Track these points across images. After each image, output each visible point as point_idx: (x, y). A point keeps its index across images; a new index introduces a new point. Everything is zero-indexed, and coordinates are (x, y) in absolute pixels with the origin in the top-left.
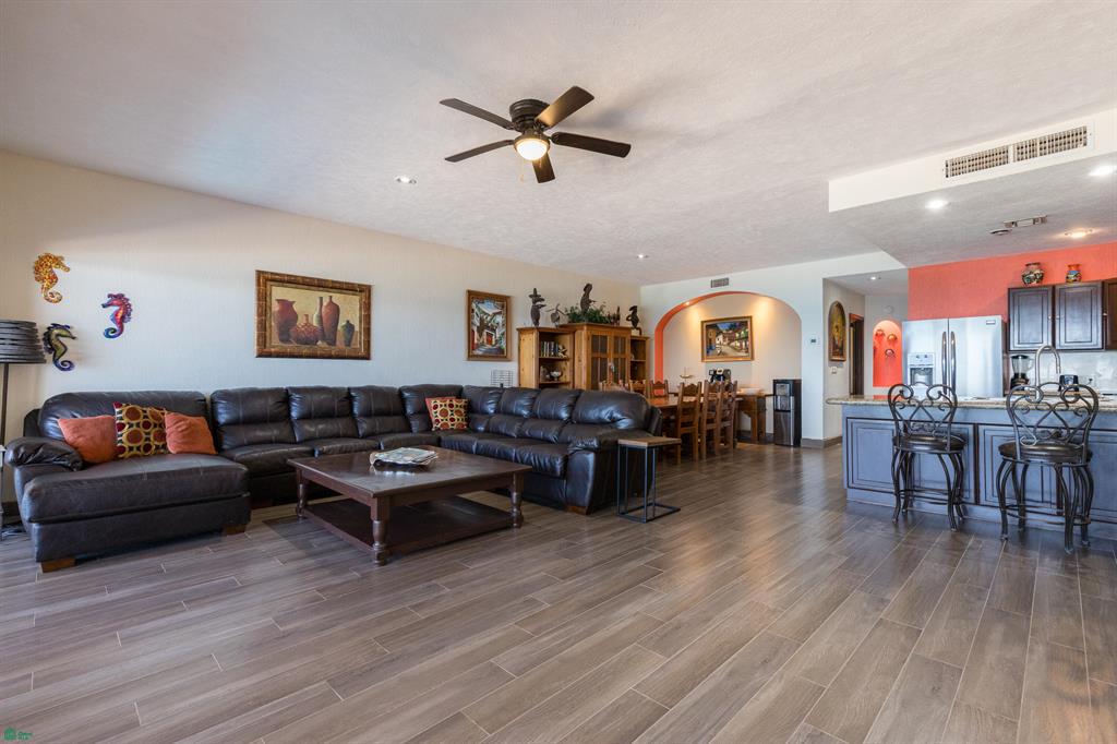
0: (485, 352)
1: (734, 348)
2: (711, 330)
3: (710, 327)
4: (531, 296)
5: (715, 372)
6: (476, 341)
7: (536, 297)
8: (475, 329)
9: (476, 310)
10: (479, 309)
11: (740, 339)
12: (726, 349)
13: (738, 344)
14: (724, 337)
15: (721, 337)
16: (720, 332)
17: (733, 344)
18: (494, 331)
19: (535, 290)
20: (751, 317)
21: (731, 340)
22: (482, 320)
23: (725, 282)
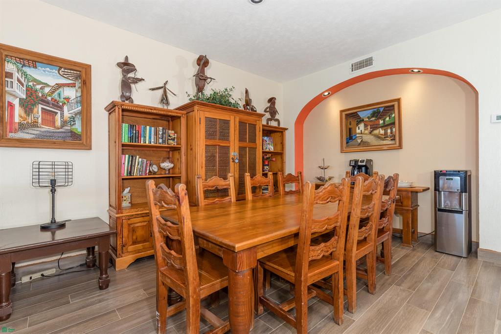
0: (38, 136)
1: (378, 137)
2: (350, 120)
3: (351, 117)
4: (119, 65)
5: (356, 161)
6: (17, 119)
7: (126, 66)
8: (16, 102)
9: (16, 75)
10: (25, 75)
11: (384, 126)
12: (368, 138)
13: (382, 132)
14: (366, 126)
15: (362, 126)
16: (360, 121)
17: (376, 132)
18: (61, 108)
19: (127, 58)
20: (398, 100)
21: (374, 127)
22: (30, 92)
23: (368, 62)
